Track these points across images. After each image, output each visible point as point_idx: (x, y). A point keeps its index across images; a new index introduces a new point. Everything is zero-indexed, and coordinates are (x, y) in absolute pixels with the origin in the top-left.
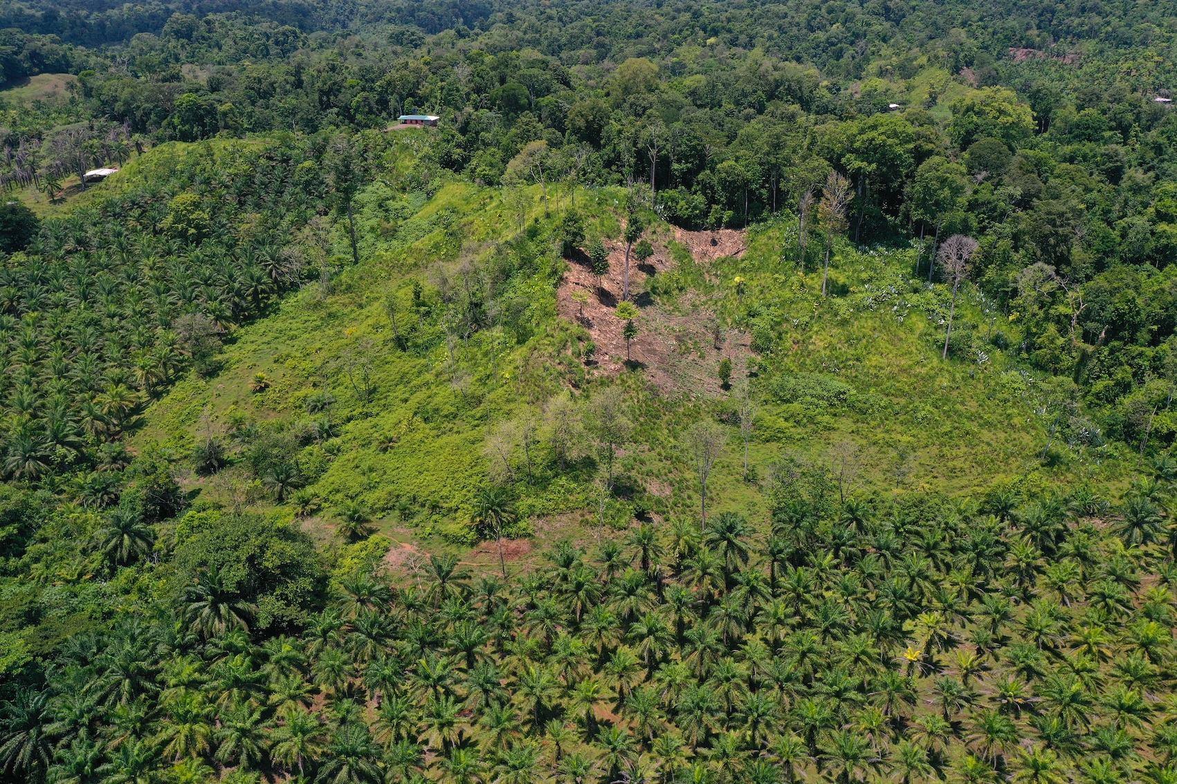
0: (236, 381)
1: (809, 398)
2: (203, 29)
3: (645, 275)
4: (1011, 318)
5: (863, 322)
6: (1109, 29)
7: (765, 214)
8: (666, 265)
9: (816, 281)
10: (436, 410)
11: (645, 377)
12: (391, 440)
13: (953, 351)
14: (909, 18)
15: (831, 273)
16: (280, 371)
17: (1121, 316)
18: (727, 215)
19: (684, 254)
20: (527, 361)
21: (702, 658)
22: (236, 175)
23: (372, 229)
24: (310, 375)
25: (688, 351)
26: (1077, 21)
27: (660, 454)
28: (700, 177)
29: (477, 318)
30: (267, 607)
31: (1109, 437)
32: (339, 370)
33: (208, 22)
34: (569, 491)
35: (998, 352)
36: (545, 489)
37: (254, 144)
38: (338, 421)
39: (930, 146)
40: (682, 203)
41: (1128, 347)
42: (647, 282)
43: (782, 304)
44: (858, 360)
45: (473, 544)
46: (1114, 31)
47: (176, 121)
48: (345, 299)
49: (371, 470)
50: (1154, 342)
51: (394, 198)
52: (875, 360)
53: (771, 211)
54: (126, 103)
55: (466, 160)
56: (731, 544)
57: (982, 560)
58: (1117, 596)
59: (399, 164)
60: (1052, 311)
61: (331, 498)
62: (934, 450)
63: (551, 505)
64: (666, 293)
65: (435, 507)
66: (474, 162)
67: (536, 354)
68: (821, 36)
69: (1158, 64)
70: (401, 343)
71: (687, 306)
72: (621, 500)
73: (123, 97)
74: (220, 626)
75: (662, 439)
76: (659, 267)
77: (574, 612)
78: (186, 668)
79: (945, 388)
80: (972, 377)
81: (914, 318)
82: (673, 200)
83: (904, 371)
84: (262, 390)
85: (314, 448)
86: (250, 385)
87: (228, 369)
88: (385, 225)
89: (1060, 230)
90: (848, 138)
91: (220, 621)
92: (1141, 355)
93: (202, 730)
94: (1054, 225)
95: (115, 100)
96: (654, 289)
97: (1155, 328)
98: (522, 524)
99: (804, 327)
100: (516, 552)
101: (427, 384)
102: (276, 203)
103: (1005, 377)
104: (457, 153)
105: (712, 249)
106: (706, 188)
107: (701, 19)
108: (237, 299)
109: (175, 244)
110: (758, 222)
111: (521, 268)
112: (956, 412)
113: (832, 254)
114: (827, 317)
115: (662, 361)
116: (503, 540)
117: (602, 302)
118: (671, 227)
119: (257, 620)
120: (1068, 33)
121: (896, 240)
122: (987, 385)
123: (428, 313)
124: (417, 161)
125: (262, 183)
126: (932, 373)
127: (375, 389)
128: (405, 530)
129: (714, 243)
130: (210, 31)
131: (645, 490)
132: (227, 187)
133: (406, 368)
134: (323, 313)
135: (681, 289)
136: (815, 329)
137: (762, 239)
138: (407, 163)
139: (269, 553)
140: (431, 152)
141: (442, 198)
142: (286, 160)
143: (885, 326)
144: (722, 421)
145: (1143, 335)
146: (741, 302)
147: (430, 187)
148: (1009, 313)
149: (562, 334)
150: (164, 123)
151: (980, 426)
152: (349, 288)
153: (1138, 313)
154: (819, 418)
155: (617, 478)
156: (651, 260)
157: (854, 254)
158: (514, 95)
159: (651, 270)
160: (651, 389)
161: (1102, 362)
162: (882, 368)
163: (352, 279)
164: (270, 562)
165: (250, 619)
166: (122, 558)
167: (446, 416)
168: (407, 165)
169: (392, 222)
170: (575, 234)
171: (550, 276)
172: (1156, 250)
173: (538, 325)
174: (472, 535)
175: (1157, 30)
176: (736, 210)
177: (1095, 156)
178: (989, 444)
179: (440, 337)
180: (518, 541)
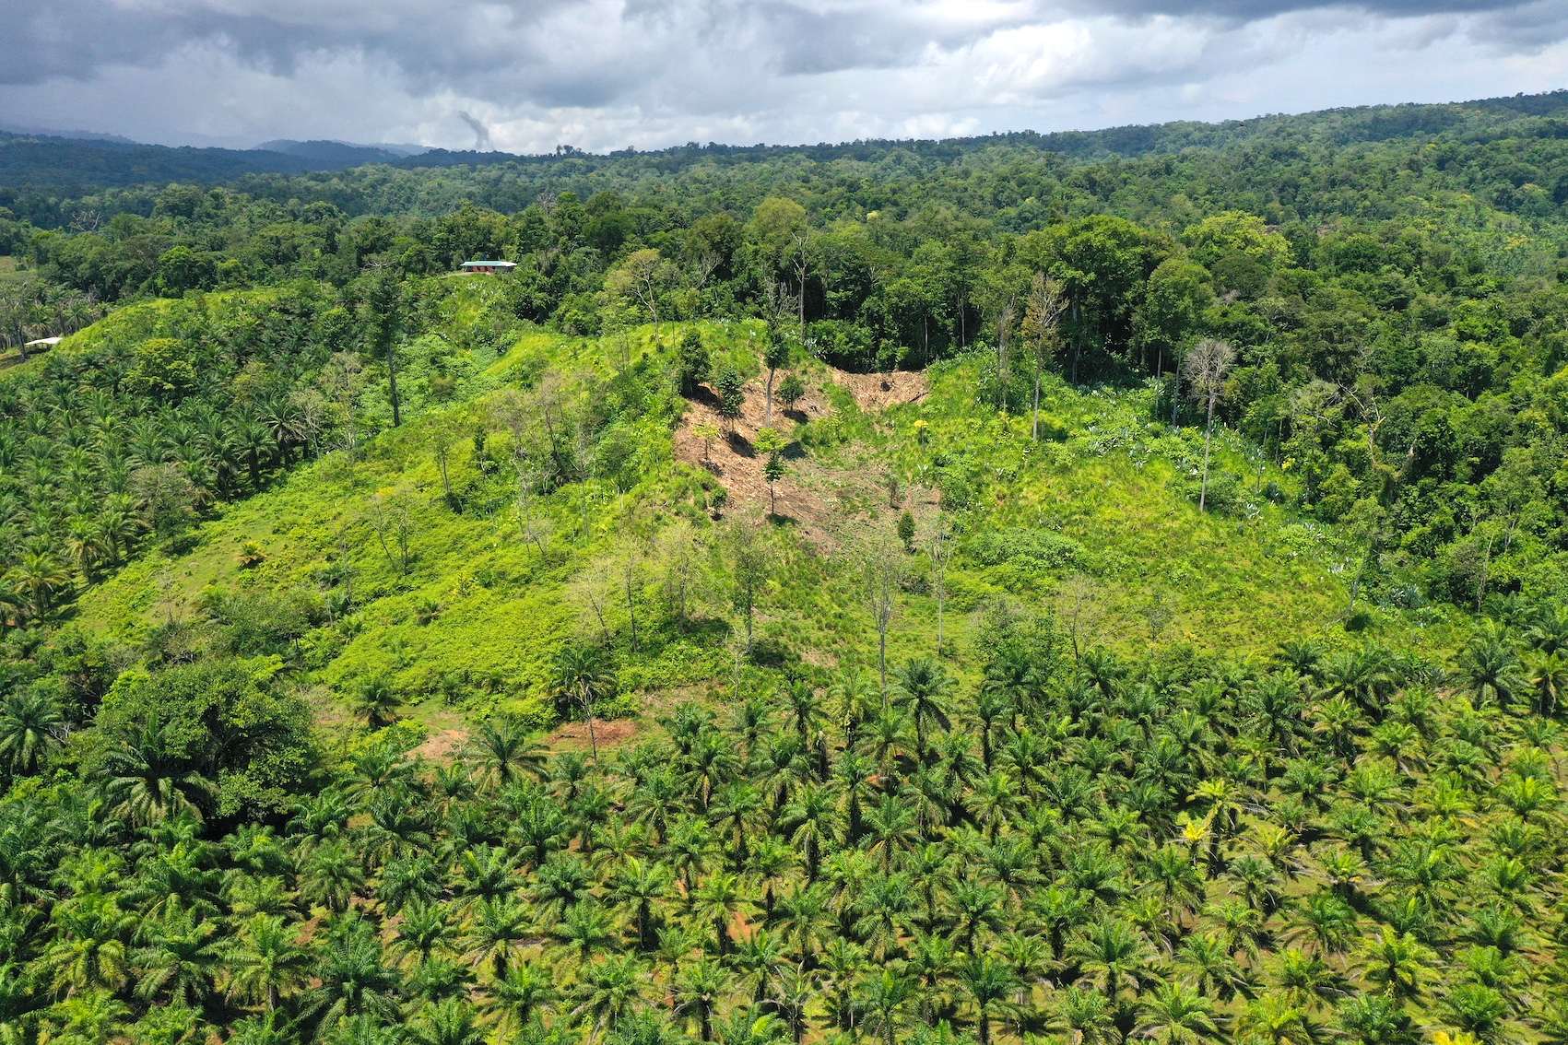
0: (217, 557)
1: (1023, 557)
2: (208, 204)
3: (793, 423)
4: (1284, 466)
5: (1089, 469)
6: (1367, 203)
7: (951, 348)
8: (822, 414)
9: (1024, 426)
10: (502, 575)
11: (796, 533)
12: (434, 609)
13: (1214, 504)
14: (1118, 193)
15: (1045, 416)
16: (281, 541)
17: (1431, 442)
18: (902, 352)
19: (845, 400)
20: (631, 510)
21: (889, 851)
22: (236, 329)
23: (422, 388)
24: (323, 546)
25: (854, 510)
26: (1326, 196)
27: (819, 622)
28: (865, 304)
29: (563, 470)
30: (232, 789)
31: (1432, 598)
32: (366, 538)
33: (216, 197)
34: (691, 658)
35: (1272, 505)
36: (656, 655)
37: (262, 296)
38: (361, 598)
39: (1163, 253)
40: (840, 336)
41: (1443, 485)
42: (796, 430)
43: (980, 453)
44: (1086, 513)
45: (549, 728)
46: (1373, 205)
47: (159, 282)
48: (379, 465)
49: (404, 645)
50: (1476, 478)
51: (452, 354)
52: (1109, 512)
53: (959, 345)
54: (94, 266)
55: (552, 306)
56: (925, 705)
57: (1280, 721)
58: (1473, 761)
59: (461, 314)
60: (1338, 448)
61: (344, 684)
62: (1199, 616)
63: (664, 675)
64: (822, 443)
65: (495, 684)
66: (563, 307)
67: (644, 502)
68: (1012, 212)
69: (1432, 233)
70: (455, 503)
71: (852, 460)
72: (765, 668)
73: (90, 257)
74: (158, 811)
75: (821, 604)
76: (811, 414)
77: (699, 794)
78: (96, 865)
79: (1206, 543)
80: (1241, 533)
81: (1158, 465)
82: (829, 333)
83: (1150, 525)
84: (252, 564)
85: (325, 631)
86: (237, 558)
87: (206, 544)
88: (440, 381)
89: (1340, 347)
90: (1055, 242)
91: (159, 805)
92: (1461, 493)
93: (113, 951)
94: (1331, 340)
95: (80, 261)
96: (806, 439)
97: (1476, 460)
98: (624, 698)
99: (1012, 478)
100: (615, 736)
101: (490, 547)
102: (289, 363)
103: (1284, 532)
104: (539, 299)
105: (882, 395)
106: (874, 319)
107: (859, 193)
108: (225, 463)
109: (144, 403)
110: (942, 358)
111: (623, 408)
112: (1223, 571)
113: (1042, 395)
114: (1042, 465)
115: (818, 518)
116: (595, 721)
117: (734, 450)
118: (828, 368)
119: (217, 805)
120: (1317, 211)
121: (1126, 380)
122: (1261, 542)
123: (495, 469)
124: (485, 310)
125: (272, 340)
126: (1187, 527)
127: (416, 559)
128: (452, 714)
129: (886, 387)
130: (217, 207)
131: (799, 657)
132: (222, 343)
133: (461, 531)
134: (349, 483)
135: (843, 441)
136: (1026, 479)
137: (949, 379)
138: (471, 312)
139: (239, 706)
140: (504, 299)
141: (517, 353)
142: (306, 314)
143: (1119, 474)
144: (905, 589)
145: (1462, 468)
146: (924, 452)
147: (501, 340)
148: (1283, 460)
149: (680, 479)
150: (144, 285)
151: (1258, 586)
152: (386, 453)
153: (1452, 438)
154: (1038, 581)
155: (760, 644)
156: (800, 406)
157: (1070, 394)
158: (616, 229)
159: (801, 418)
160: (805, 547)
161: (1411, 506)
162: (1119, 523)
163: (390, 442)
164: (241, 718)
165: (206, 803)
166: (20, 761)
167: (516, 580)
168: (472, 316)
169: (449, 378)
170: (697, 363)
171: (663, 414)
172: (1464, 376)
173: (646, 472)
174: (549, 713)
175: (1426, 203)
176: (913, 345)
177: (1371, 288)
178: (1271, 606)
179: (509, 497)
180: (617, 722)
